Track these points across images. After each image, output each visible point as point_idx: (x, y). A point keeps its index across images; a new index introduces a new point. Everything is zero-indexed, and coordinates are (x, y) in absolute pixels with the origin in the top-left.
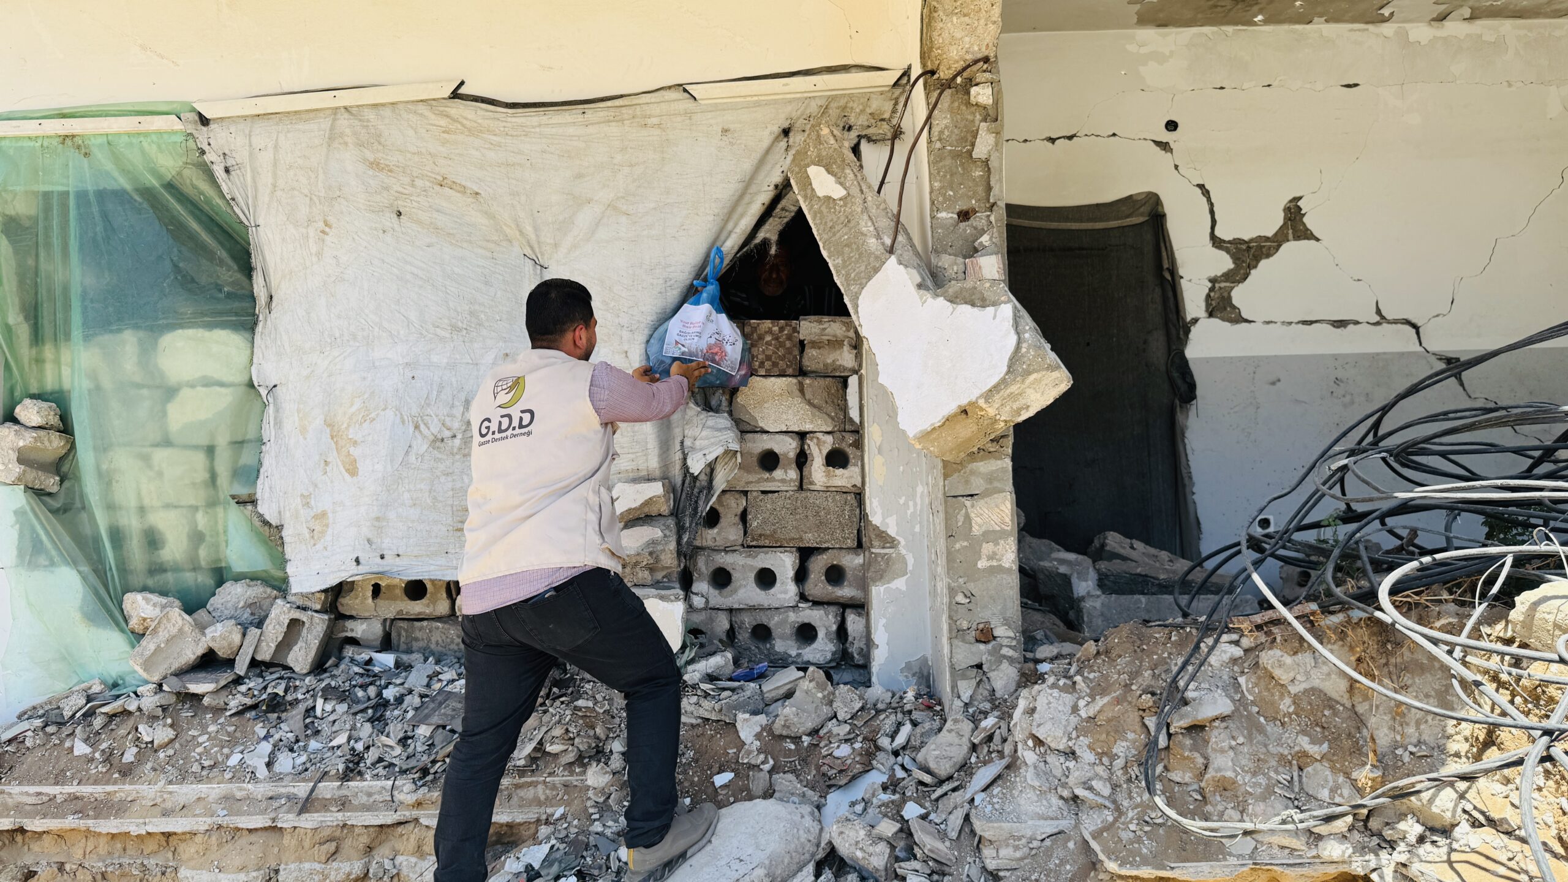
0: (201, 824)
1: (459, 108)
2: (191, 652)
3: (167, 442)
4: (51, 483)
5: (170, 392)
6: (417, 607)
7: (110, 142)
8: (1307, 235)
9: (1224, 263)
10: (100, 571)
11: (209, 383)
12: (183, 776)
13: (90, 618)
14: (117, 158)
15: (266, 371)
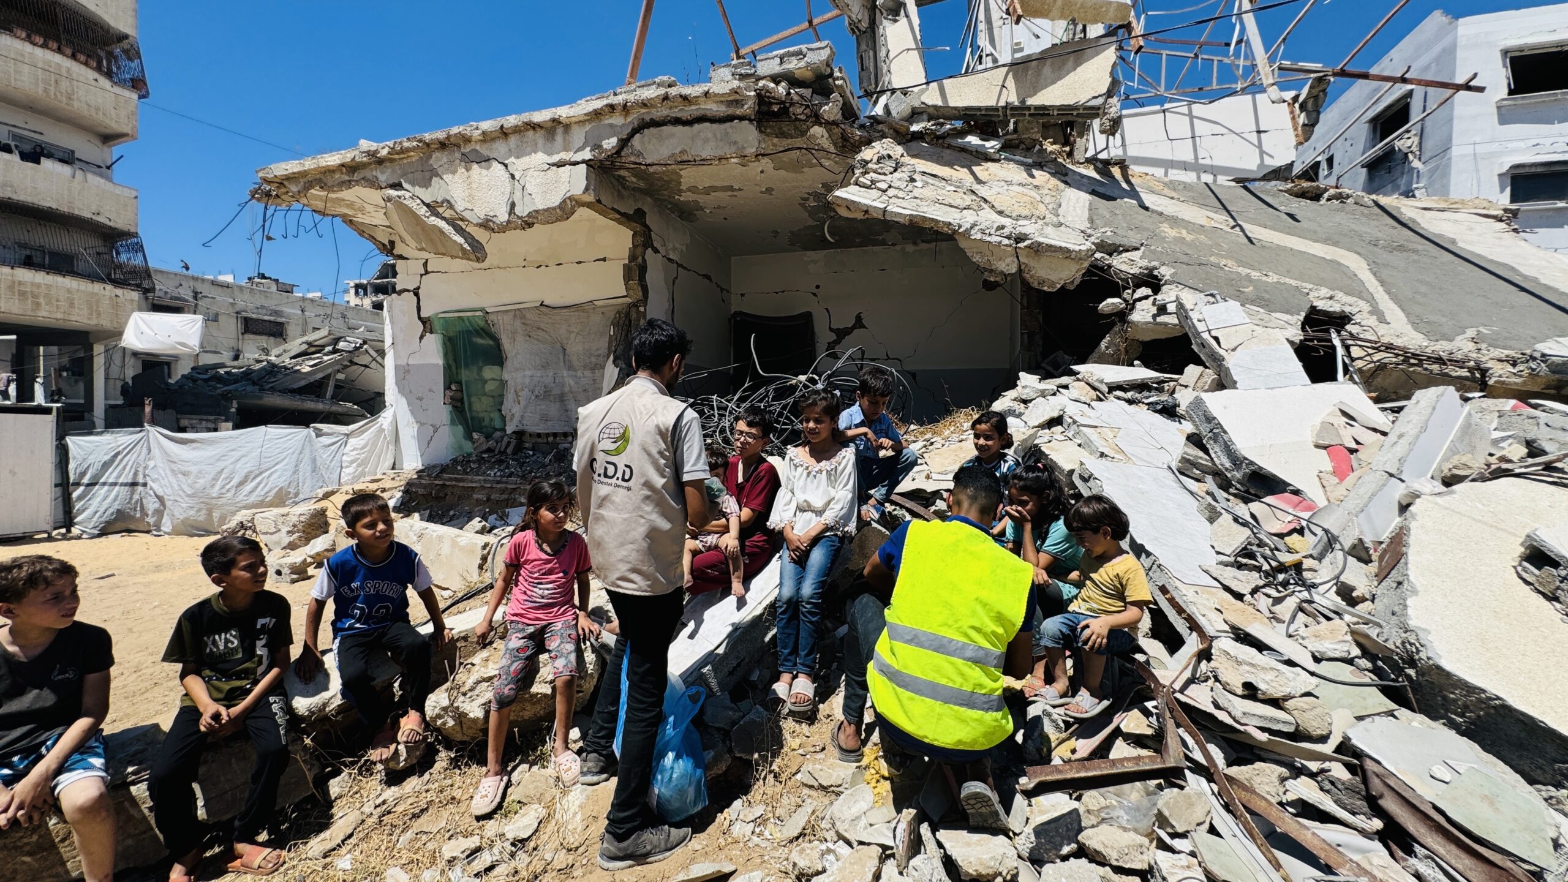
0: (478, 485)
1: (542, 309)
2: (485, 447)
3: (485, 394)
4: (459, 404)
5: (486, 382)
6: (540, 440)
7: (468, 318)
8: (864, 327)
9: (833, 337)
10: (468, 427)
11: (493, 379)
12: (477, 475)
13: (465, 439)
14: (470, 322)
15: (506, 376)
